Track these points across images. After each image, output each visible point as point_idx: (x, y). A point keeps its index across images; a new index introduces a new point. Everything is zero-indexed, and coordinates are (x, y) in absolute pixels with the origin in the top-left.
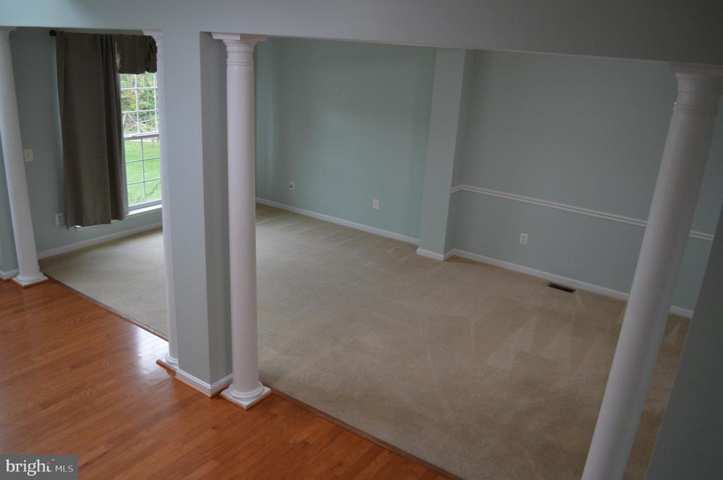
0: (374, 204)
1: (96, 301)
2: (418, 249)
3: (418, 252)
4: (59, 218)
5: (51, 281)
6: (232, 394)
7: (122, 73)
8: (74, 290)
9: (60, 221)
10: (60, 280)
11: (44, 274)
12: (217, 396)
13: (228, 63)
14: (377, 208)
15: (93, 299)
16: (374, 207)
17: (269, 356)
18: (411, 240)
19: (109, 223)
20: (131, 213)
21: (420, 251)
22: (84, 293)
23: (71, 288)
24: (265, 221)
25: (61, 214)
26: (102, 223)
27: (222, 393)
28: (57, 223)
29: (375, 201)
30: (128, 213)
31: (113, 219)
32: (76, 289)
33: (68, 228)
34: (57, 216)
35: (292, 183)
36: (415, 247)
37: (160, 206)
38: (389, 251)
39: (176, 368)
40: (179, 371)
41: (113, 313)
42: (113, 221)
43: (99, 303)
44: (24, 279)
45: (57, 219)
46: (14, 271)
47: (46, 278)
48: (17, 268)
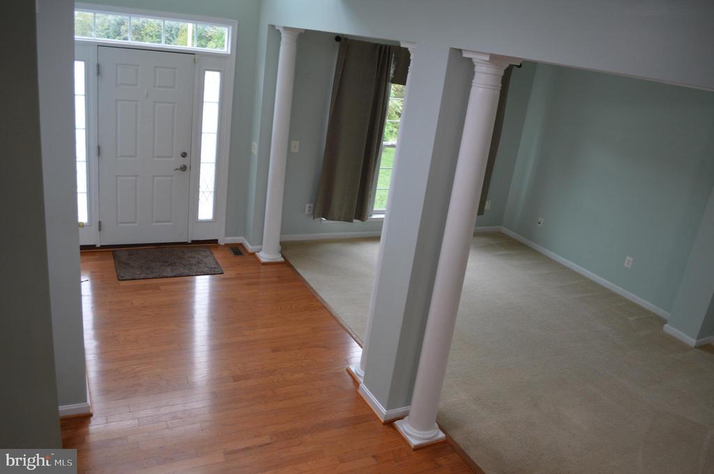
0: (626, 261)
1: (316, 293)
2: (666, 325)
3: (664, 329)
4: (310, 207)
5: (286, 263)
6: (404, 427)
7: (393, 83)
8: (302, 277)
9: (309, 211)
10: (294, 265)
11: (283, 256)
12: (390, 423)
13: (473, 84)
14: (629, 266)
15: (314, 291)
16: (625, 265)
17: (455, 398)
18: (662, 312)
19: (352, 222)
20: (375, 216)
21: (669, 329)
22: (310, 283)
23: (300, 275)
24: (501, 253)
25: (312, 205)
26: (345, 221)
27: (395, 422)
28: (307, 212)
29: (628, 258)
30: (371, 216)
31: (356, 218)
32: (304, 276)
33: (314, 218)
34: (307, 205)
35: (541, 220)
36: (663, 321)
37: (382, 216)
38: (630, 318)
39: (361, 380)
40: (362, 385)
41: (326, 308)
42: (355, 221)
43: (318, 295)
44: (264, 256)
45: (307, 209)
46: (259, 247)
47: (282, 260)
48: (261, 244)
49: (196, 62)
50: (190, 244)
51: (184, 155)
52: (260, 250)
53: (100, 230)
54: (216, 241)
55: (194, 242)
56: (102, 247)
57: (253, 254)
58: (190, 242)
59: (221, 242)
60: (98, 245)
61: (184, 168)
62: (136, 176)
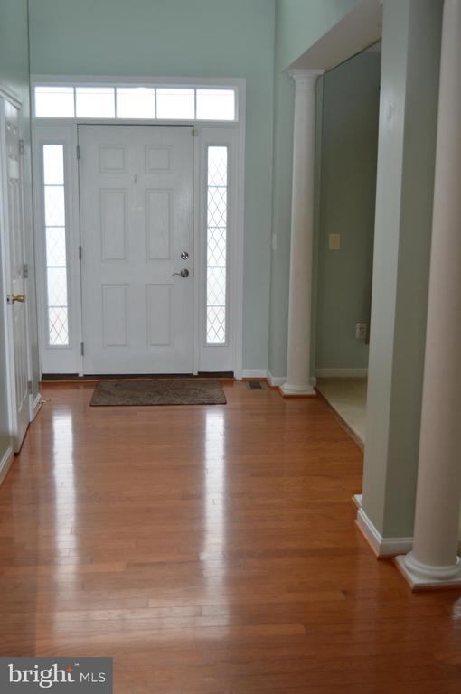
4: (362, 329)
5: (318, 397)
6: (408, 564)
10: (328, 399)
11: (315, 388)
12: (388, 560)
25: (365, 325)
27: (396, 558)
28: (358, 335)
34: (358, 325)
40: (361, 512)
44: (288, 389)
45: (358, 330)
46: (284, 378)
47: (314, 393)
48: (285, 375)
49: (196, 133)
50: (196, 377)
51: (185, 256)
52: (285, 382)
53: (83, 354)
54: (231, 374)
55: (201, 374)
56: (86, 376)
57: (276, 388)
58: (196, 373)
59: (238, 376)
60: (81, 375)
61: (185, 274)
62: (126, 284)
